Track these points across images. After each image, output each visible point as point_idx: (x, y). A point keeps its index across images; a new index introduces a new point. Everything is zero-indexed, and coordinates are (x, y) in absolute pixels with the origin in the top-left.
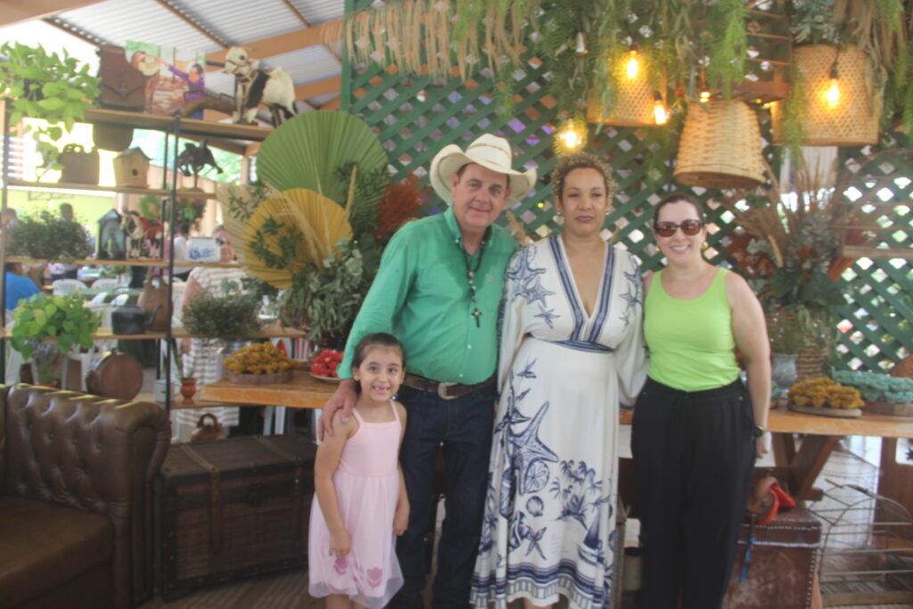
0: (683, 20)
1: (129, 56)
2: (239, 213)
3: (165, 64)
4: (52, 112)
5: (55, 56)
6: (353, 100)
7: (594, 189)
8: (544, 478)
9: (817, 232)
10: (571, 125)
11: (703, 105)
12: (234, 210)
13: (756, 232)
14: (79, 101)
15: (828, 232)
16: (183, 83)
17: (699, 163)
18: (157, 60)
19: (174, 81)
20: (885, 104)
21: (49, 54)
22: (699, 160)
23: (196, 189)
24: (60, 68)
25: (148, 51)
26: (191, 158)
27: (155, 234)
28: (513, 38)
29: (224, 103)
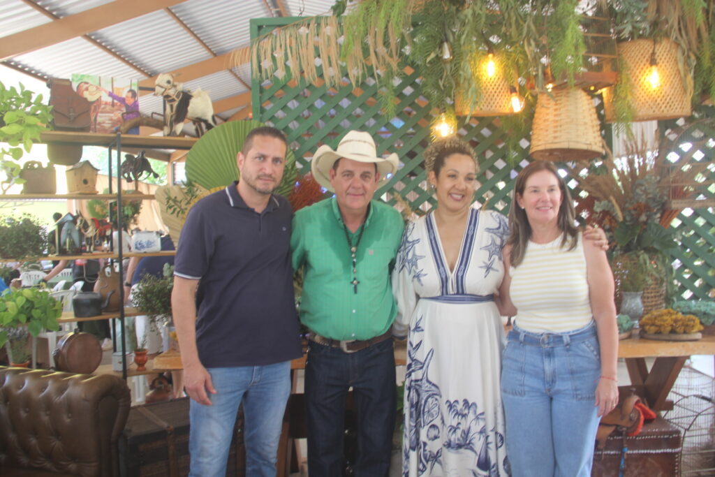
0: (529, 26)
1: (75, 86)
2: (175, 210)
3: (106, 91)
4: (13, 136)
5: (13, 89)
6: (262, 111)
8: (436, 409)
9: (648, 191)
10: (444, 119)
11: (549, 94)
12: (170, 207)
13: (598, 195)
14: (36, 125)
15: (658, 190)
16: (120, 105)
17: (550, 141)
18: (99, 89)
19: (113, 105)
20: (695, 83)
21: (8, 88)
22: (550, 139)
24: (18, 99)
25: (90, 82)
26: (132, 167)
27: (105, 232)
28: (391, 51)
29: (155, 120)
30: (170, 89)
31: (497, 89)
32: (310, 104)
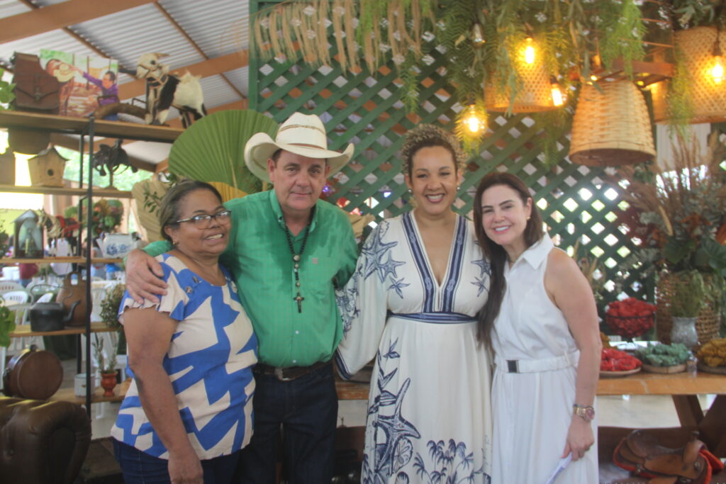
0: (575, 7)
1: (43, 64)
2: (154, 207)
3: (80, 71)
6: (260, 99)
7: (442, 168)
8: (408, 453)
10: (473, 112)
11: (596, 87)
12: (149, 205)
15: (718, 199)
16: (96, 89)
17: (596, 141)
18: (72, 68)
19: (88, 87)
22: (595, 138)
23: (111, 187)
25: (62, 59)
26: (106, 158)
27: (72, 233)
28: (414, 32)
29: (136, 107)
30: (154, 71)
31: (536, 78)
32: (315, 94)
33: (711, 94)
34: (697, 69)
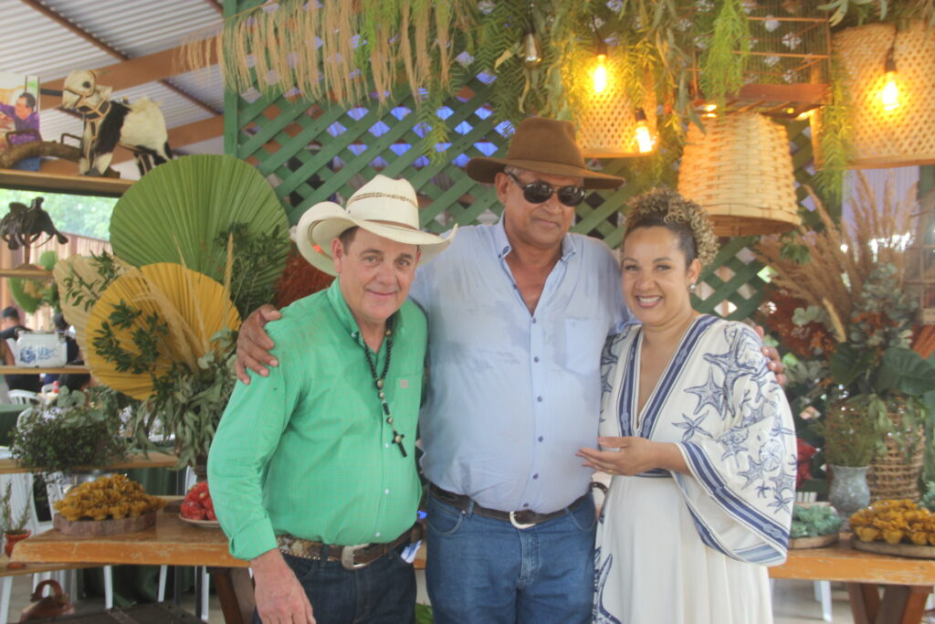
12: (74, 294)
23: (28, 265)
29: (67, 146)
30: (87, 97)
33: (882, 129)
34: (862, 91)
